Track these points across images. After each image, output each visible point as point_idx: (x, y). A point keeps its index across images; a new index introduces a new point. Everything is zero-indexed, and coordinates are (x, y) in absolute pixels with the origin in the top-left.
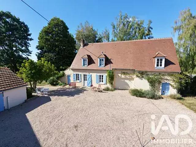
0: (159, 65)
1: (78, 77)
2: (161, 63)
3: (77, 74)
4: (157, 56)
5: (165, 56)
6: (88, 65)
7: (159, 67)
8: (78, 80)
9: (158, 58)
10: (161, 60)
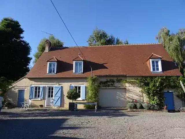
0: (156, 69)
1: (39, 93)
2: (157, 66)
3: (36, 88)
4: (152, 57)
5: (161, 57)
6: (57, 72)
7: (156, 71)
8: (39, 97)
9: (153, 60)
10: (157, 62)
